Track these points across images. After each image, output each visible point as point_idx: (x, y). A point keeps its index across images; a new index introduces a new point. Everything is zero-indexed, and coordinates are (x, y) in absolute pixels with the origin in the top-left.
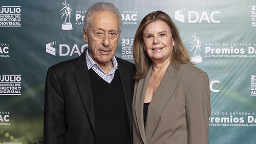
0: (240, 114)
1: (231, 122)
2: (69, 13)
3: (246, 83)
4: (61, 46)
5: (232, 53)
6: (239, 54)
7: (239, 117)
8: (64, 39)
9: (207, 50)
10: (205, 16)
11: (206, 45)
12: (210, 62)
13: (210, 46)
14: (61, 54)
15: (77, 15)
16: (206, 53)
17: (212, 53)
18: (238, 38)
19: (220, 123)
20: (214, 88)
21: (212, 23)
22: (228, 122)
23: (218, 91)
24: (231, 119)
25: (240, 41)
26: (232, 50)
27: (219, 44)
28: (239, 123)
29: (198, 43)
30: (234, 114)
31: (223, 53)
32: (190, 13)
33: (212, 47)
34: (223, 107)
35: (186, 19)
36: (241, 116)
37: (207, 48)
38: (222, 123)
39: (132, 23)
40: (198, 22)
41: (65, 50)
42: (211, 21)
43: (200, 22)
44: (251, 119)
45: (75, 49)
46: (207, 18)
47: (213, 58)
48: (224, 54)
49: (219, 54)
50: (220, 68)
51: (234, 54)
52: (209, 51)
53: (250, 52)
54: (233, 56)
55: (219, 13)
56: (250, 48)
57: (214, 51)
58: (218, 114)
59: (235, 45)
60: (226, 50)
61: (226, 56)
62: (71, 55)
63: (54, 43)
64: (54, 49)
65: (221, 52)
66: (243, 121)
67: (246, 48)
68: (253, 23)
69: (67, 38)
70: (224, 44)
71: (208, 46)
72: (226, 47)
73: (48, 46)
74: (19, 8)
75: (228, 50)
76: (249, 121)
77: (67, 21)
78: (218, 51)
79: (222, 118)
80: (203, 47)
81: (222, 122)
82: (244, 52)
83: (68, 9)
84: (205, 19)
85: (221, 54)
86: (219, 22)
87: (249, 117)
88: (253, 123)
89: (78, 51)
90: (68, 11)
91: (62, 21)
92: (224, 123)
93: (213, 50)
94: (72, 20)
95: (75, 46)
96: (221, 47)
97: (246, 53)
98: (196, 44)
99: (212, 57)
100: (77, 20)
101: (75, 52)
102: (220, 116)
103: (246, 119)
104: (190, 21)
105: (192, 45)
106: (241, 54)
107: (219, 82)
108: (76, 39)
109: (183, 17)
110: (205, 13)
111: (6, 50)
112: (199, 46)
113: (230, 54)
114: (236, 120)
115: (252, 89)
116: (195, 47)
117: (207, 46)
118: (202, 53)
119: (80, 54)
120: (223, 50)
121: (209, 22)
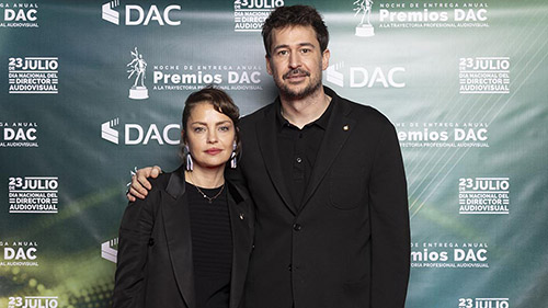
0: (441, 245)
1: (426, 259)
2: (142, 70)
3: (451, 192)
4: (128, 127)
5: (426, 139)
6: (439, 141)
7: (439, 250)
8: (133, 115)
10: (378, 76)
14: (128, 142)
15: (156, 73)
18: (437, 113)
21: (390, 87)
22: (420, 259)
24: (426, 254)
25: (441, 118)
26: (426, 134)
27: (403, 124)
28: (438, 261)
30: (430, 245)
31: (410, 139)
32: (352, 70)
35: (346, 81)
36: (443, 249)
39: (252, 88)
40: (366, 86)
41: (134, 134)
42: (388, 83)
43: (370, 85)
44: (459, 255)
45: (153, 133)
46: (382, 80)
48: (413, 141)
51: (430, 141)
53: (457, 138)
54: (428, 145)
55: (403, 69)
56: (457, 131)
59: (431, 125)
60: (415, 134)
61: (416, 145)
62: (145, 142)
63: (116, 121)
64: (116, 133)
65: (407, 138)
66: (446, 258)
67: (450, 130)
68: (462, 87)
69: (139, 112)
70: (412, 125)
72: (416, 129)
73: (106, 127)
74: (54, 60)
75: (420, 133)
76: (456, 259)
77: (139, 84)
78: (402, 136)
82: (447, 138)
83: (141, 62)
84: (378, 80)
85: (407, 141)
86: (403, 85)
87: (456, 251)
88: (464, 261)
90: (141, 66)
91: (131, 84)
94: (148, 81)
95: (153, 127)
96: (407, 129)
97: (451, 139)
100: (156, 82)
103: (450, 255)
104: (352, 85)
106: (442, 142)
108: (153, 115)
109: (341, 76)
110: (378, 70)
111: (32, 134)
113: (423, 141)
114: (434, 256)
115: (462, 202)
119: (161, 142)
120: (410, 134)
121: (386, 85)
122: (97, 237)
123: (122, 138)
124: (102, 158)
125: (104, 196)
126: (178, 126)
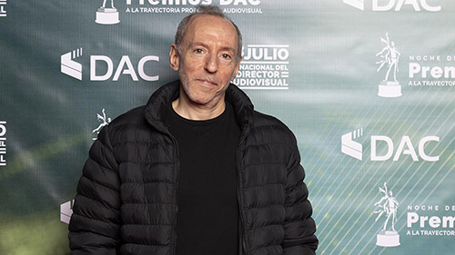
4: (93, 59)
8: (101, 45)
9: (414, 69)
11: (412, 58)
12: (421, 97)
13: (418, 62)
14: (93, 77)
16: (411, 76)
17: (424, 76)
19: (441, 227)
20: (427, 152)
21: (423, 10)
23: (437, 158)
27: (438, 58)
29: (393, 55)
31: (447, 76)
33: (423, 64)
34: (446, 194)
35: (368, 2)
37: (411, 65)
38: (445, 229)
39: (249, 11)
40: (393, 10)
41: (102, 68)
42: (420, 7)
43: (398, 9)
45: (126, 67)
47: (425, 88)
48: (450, 79)
49: (439, 79)
50: (440, 111)
52: (417, 71)
57: (428, 73)
58: (436, 209)
62: (116, 78)
63: (79, 52)
64: (79, 66)
65: (443, 74)
69: (108, 41)
70: (449, 58)
71: (415, 61)
73: (66, 59)
77: (108, 6)
78: (436, 72)
79: (444, 218)
80: (404, 62)
81: (445, 225)
84: (407, 2)
85: (442, 78)
86: (439, 8)
89: (131, 71)
91: (97, 5)
92: (448, 228)
93: (425, 70)
94: (119, 2)
95: (125, 59)
96: (443, 64)
98: (389, 56)
99: (422, 85)
100: (129, 3)
101: (125, 72)
102: (441, 214)
104: (375, 8)
105: (379, 58)
107: (437, 139)
108: (126, 44)
112: (395, 61)
116: (386, 64)
117: (412, 61)
118: (403, 78)
119: (135, 78)
120: (447, 69)
121: (417, 9)
122: (55, 195)
123: (86, 73)
124: (61, 97)
125: (63, 145)
126: (157, 58)
